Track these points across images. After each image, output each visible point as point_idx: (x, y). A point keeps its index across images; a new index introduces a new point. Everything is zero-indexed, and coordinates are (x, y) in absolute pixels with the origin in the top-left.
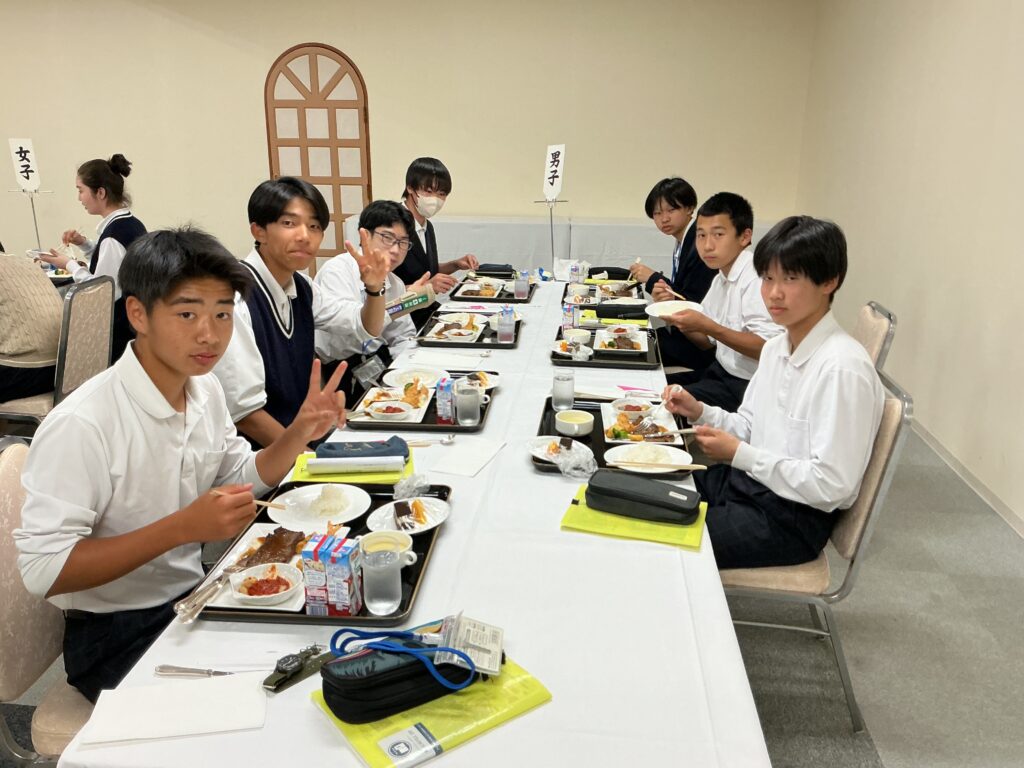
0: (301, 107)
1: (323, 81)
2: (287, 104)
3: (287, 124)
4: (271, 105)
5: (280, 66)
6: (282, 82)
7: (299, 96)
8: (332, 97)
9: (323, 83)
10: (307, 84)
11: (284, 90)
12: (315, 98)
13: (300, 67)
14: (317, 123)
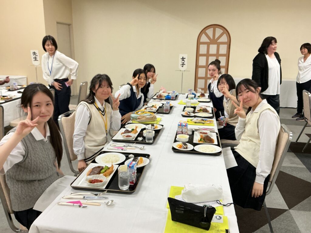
0: (208, 44)
1: (217, 35)
2: (204, 43)
3: (203, 49)
4: (199, 43)
5: (203, 31)
6: (204, 36)
7: (208, 41)
8: (219, 41)
9: (216, 37)
10: (211, 37)
11: (204, 39)
12: (214, 41)
13: (210, 32)
14: (213, 49)
